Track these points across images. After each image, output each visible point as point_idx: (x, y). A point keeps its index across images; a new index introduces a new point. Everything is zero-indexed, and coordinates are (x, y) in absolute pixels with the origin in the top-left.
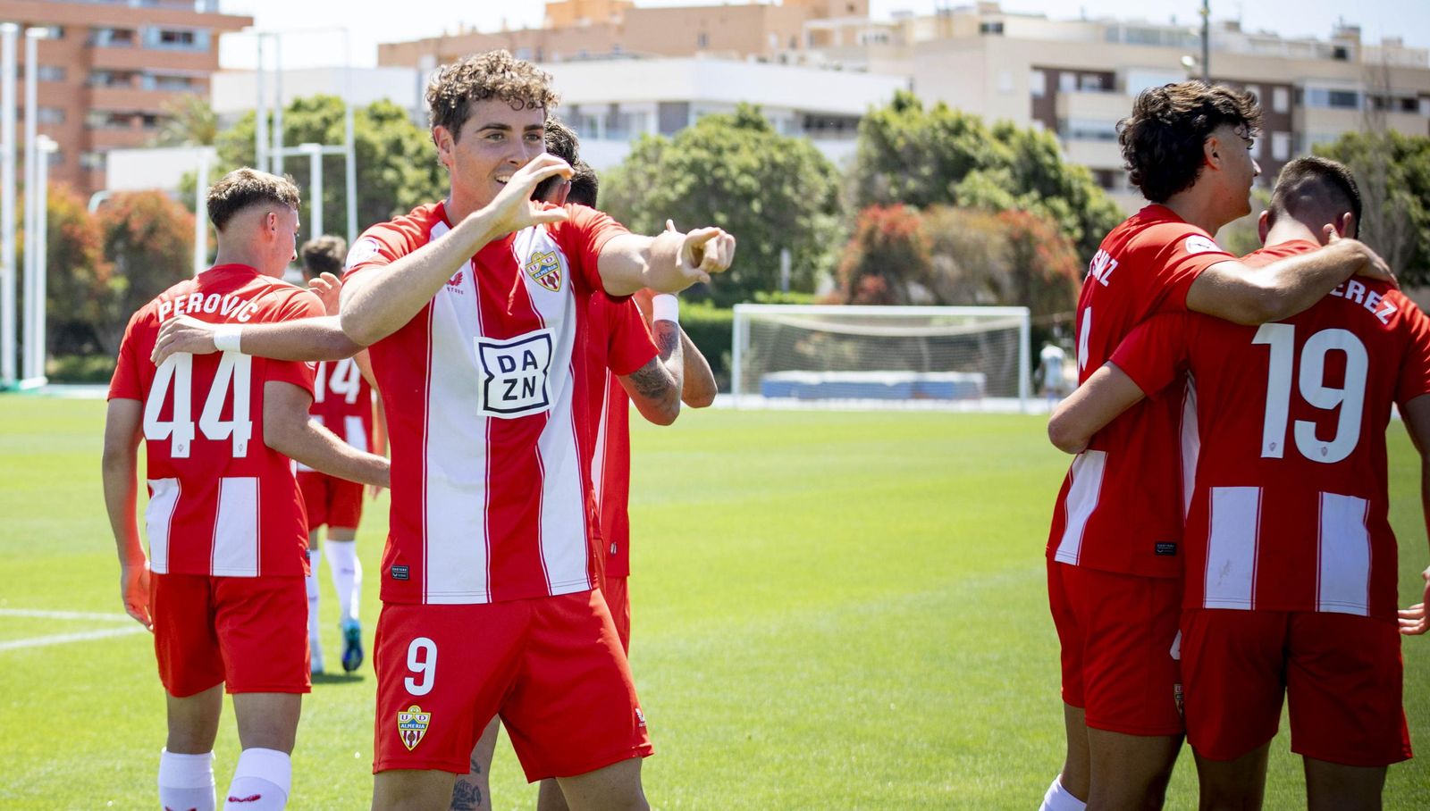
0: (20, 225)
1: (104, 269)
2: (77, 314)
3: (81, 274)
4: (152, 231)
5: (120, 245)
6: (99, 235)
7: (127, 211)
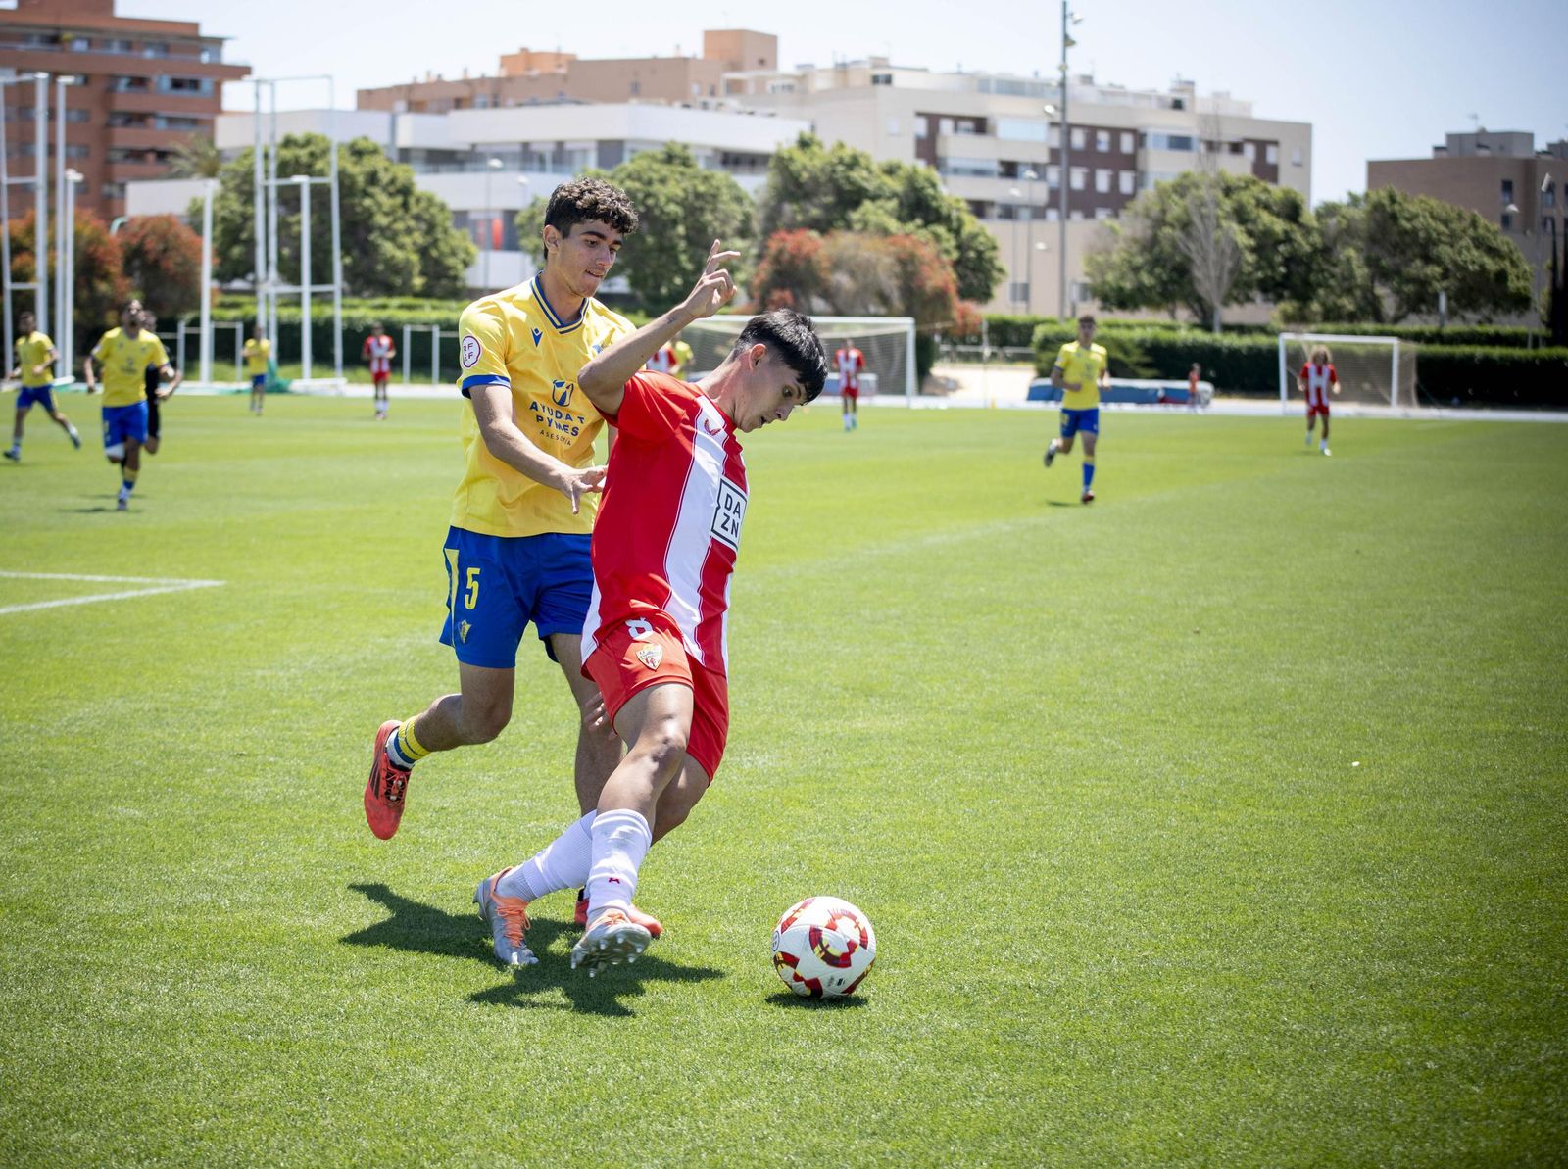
0: (51, 246)
1: (122, 283)
3: (103, 287)
4: (165, 251)
5: (137, 263)
6: (119, 254)
7: (143, 233)
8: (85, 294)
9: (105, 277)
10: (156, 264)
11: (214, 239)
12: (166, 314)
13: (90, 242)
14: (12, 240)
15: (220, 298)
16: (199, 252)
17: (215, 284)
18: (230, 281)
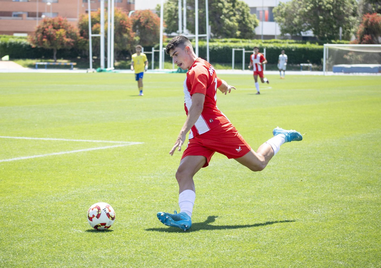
1: (132, 34)
2: (124, 48)
3: (125, 35)
4: (147, 22)
5: (137, 27)
6: (131, 23)
7: (139, 16)
8: (118, 38)
9: (126, 32)
10: (144, 27)
11: (164, 18)
12: (147, 45)
13: (121, 20)
14: (92, 19)
15: (166, 39)
16: (159, 22)
17: (165, 34)
18: (170, 33)
